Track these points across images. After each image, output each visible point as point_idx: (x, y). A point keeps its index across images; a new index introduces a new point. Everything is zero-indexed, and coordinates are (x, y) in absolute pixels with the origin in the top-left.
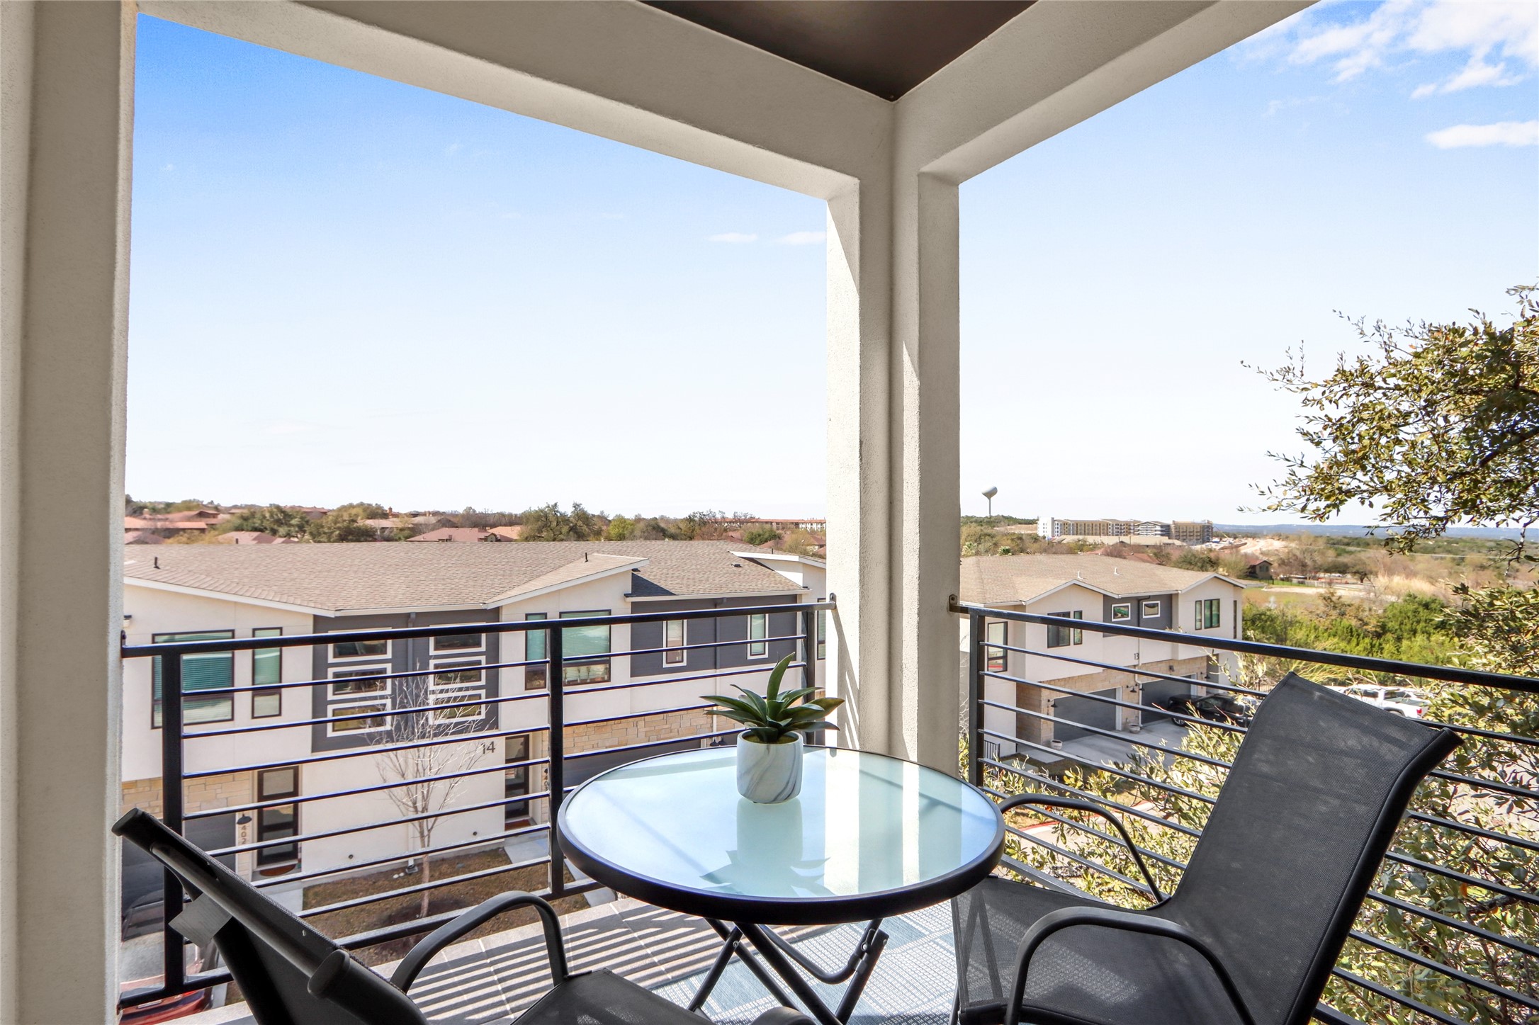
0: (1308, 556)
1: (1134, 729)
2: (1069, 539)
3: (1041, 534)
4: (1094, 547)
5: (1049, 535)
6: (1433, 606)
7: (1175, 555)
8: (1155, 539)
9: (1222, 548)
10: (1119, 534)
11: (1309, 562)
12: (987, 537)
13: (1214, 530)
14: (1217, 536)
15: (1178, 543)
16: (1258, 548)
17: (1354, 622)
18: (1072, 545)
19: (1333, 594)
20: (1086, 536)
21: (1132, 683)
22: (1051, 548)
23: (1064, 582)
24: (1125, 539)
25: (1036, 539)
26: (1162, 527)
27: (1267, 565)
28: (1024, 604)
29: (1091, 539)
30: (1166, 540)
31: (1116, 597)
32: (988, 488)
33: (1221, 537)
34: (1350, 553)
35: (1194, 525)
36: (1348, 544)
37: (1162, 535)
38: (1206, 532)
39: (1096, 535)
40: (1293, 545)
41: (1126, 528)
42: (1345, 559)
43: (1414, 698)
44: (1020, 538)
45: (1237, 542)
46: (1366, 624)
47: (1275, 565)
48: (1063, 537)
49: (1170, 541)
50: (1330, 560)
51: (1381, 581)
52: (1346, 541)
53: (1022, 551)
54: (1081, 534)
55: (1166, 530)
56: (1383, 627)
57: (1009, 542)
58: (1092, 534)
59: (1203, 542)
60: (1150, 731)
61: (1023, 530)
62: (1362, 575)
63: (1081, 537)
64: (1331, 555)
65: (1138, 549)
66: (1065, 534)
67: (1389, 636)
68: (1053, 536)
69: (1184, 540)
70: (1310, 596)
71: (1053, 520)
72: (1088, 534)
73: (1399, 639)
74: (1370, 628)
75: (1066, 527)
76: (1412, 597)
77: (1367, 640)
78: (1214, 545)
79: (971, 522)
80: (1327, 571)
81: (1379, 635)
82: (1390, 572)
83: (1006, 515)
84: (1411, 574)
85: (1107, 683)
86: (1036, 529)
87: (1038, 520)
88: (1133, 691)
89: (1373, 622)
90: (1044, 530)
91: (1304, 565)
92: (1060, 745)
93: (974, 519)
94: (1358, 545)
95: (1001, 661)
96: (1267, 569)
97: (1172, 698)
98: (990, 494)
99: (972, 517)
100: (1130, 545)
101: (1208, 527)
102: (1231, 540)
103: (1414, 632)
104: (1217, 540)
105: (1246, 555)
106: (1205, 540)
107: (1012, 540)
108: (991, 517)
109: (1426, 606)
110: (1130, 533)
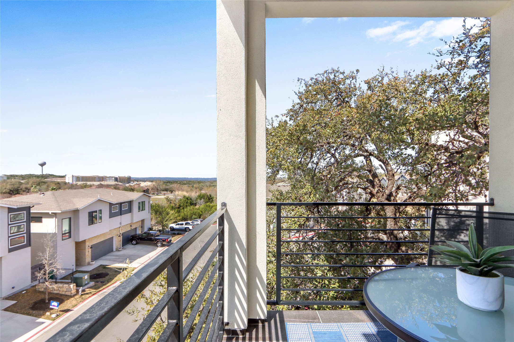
0: (158, 186)
1: (120, 249)
2: (79, 183)
3: (67, 181)
4: (91, 186)
5: (71, 181)
6: (189, 198)
7: (121, 188)
8: (113, 183)
9: (134, 185)
10: (99, 181)
11: (159, 188)
12: (43, 183)
13: (132, 179)
14: (132, 181)
15: (120, 184)
16: (144, 185)
17: (173, 205)
18: (82, 185)
19: (168, 197)
20: (87, 182)
21: (119, 233)
22: (72, 187)
23: (95, 199)
24: (102, 183)
25: (65, 183)
26: (115, 178)
27: (148, 189)
28: (79, 209)
29: (89, 183)
30: (116, 183)
31: (114, 203)
32: (41, 162)
33: (134, 181)
34: (168, 185)
35: (125, 177)
36: (167, 183)
37: (115, 181)
38: (129, 180)
39: (90, 181)
40: (154, 183)
41: (102, 179)
42: (167, 187)
43: (191, 224)
44: (59, 183)
45: (138, 183)
46: (176, 205)
47: (150, 189)
48: (77, 182)
49: (118, 183)
50: (164, 187)
51: (177, 193)
52: (167, 182)
53: (60, 188)
54: (84, 181)
55: (116, 179)
56: (180, 205)
57: (54, 185)
58: (89, 181)
59: (128, 183)
60: (125, 249)
61: (59, 180)
62: (172, 192)
63: (85, 182)
64: (164, 186)
65: (108, 186)
66: (78, 181)
67: (181, 208)
68: (73, 182)
69: (122, 183)
70: (162, 198)
71: (73, 176)
72: (88, 181)
73: (183, 208)
74: (177, 206)
75: (78, 178)
76: (184, 197)
77: (177, 210)
78: (131, 184)
79: (33, 177)
80: (163, 191)
81: (179, 208)
82: (178, 190)
83: (50, 174)
84: (183, 190)
85: (110, 235)
86: (65, 179)
87: (66, 176)
88: (119, 236)
89: (178, 204)
90: (69, 180)
91: (158, 189)
92: (94, 262)
93: (34, 176)
94: (170, 183)
95: (68, 234)
96: (148, 191)
97: (131, 236)
98: (43, 165)
99: (33, 175)
100: (104, 185)
101: (130, 178)
102: (136, 182)
103: (187, 206)
104: (132, 182)
105: (142, 187)
106: (129, 183)
107: (55, 184)
108: (43, 175)
109: (187, 199)
110: (103, 181)
